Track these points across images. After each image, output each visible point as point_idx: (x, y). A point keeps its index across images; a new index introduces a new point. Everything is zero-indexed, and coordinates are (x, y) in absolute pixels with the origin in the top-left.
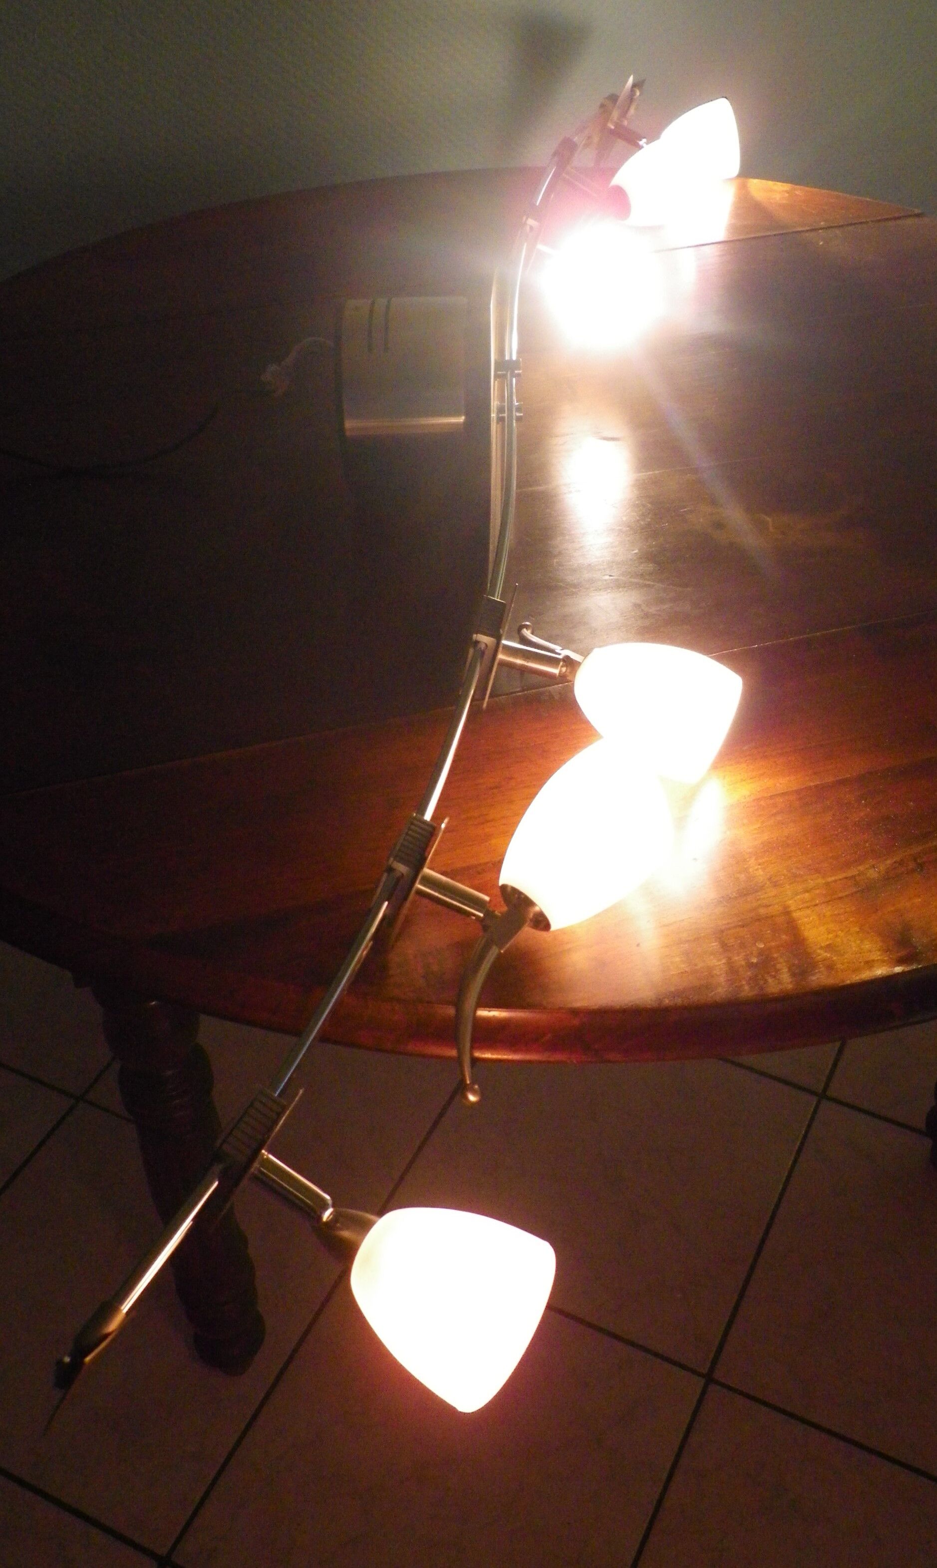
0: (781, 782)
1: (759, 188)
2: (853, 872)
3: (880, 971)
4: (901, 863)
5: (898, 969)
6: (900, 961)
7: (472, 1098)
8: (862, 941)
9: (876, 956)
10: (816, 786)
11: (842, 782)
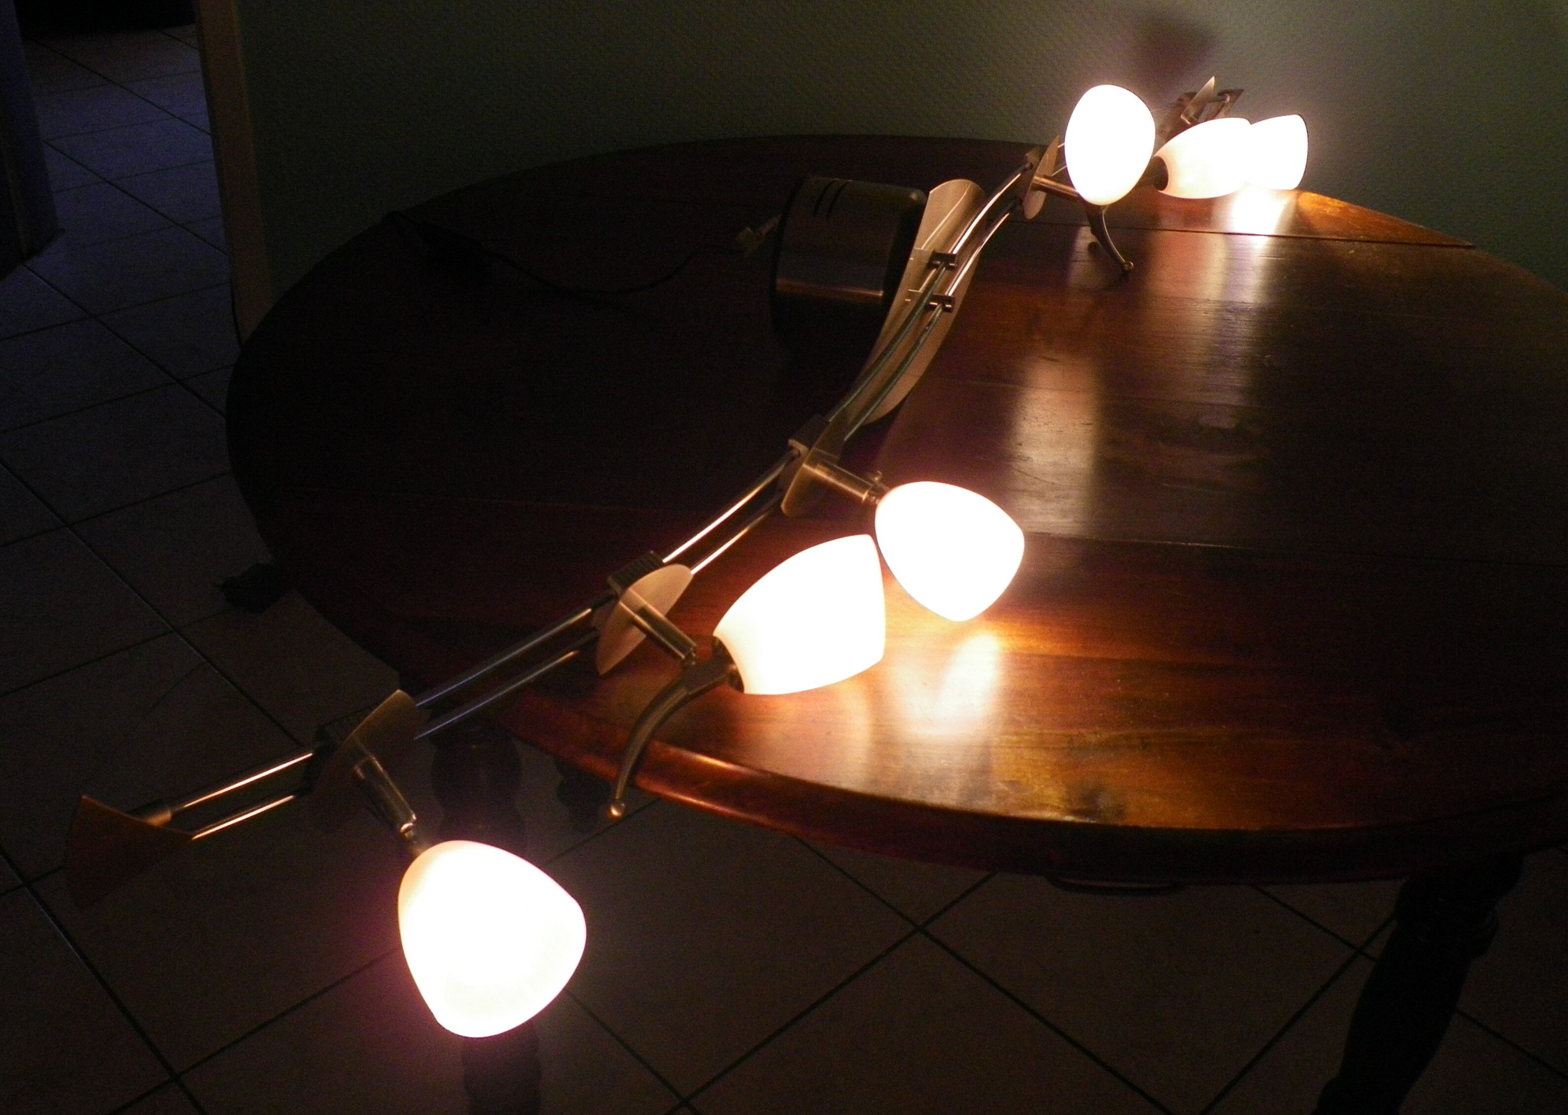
0: (1047, 646)
1: (1311, 201)
2: (1074, 732)
3: (1048, 815)
4: (1128, 737)
5: (1069, 818)
6: (1074, 812)
7: (615, 812)
8: (1047, 787)
9: (1055, 802)
10: (1079, 658)
11: (1108, 661)
